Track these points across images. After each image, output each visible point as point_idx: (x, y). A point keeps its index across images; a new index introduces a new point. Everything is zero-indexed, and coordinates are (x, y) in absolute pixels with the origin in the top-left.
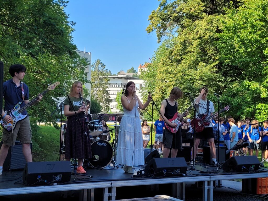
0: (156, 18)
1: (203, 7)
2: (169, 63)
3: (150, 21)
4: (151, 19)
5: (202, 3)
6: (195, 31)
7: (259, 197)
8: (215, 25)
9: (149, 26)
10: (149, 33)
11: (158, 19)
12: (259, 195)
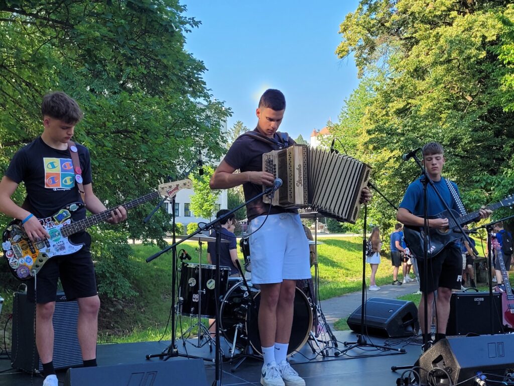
3: (342, 34)
4: (345, 30)
9: (341, 45)
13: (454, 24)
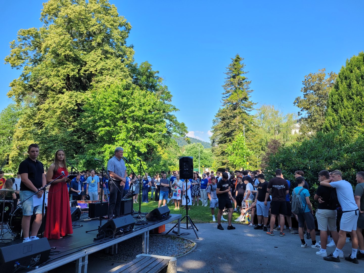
0: (18, 86)
1: (63, 84)
2: (27, 125)
3: (10, 87)
4: (12, 86)
5: (63, 81)
6: (58, 102)
7: (162, 235)
8: (74, 100)
9: (10, 92)
10: (10, 97)
11: (20, 87)
12: (160, 234)
13: (65, 94)
